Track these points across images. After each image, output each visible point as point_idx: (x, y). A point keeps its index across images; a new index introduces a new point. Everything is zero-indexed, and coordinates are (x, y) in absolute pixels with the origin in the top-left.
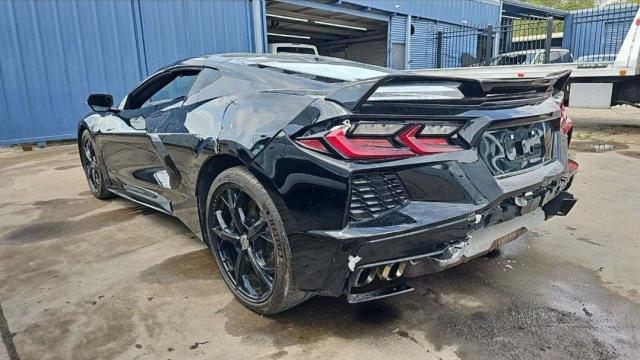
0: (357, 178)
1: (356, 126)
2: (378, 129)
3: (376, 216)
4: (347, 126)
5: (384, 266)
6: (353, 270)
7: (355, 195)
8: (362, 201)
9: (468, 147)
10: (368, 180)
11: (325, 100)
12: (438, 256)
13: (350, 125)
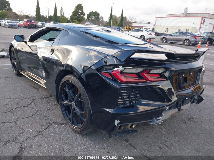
0: (122, 90)
1: (125, 69)
2: (133, 70)
3: (128, 105)
4: (121, 68)
5: (128, 124)
6: (116, 125)
7: (120, 96)
8: (123, 99)
9: (167, 80)
10: (126, 91)
11: (112, 56)
12: (150, 122)
13: (122, 68)
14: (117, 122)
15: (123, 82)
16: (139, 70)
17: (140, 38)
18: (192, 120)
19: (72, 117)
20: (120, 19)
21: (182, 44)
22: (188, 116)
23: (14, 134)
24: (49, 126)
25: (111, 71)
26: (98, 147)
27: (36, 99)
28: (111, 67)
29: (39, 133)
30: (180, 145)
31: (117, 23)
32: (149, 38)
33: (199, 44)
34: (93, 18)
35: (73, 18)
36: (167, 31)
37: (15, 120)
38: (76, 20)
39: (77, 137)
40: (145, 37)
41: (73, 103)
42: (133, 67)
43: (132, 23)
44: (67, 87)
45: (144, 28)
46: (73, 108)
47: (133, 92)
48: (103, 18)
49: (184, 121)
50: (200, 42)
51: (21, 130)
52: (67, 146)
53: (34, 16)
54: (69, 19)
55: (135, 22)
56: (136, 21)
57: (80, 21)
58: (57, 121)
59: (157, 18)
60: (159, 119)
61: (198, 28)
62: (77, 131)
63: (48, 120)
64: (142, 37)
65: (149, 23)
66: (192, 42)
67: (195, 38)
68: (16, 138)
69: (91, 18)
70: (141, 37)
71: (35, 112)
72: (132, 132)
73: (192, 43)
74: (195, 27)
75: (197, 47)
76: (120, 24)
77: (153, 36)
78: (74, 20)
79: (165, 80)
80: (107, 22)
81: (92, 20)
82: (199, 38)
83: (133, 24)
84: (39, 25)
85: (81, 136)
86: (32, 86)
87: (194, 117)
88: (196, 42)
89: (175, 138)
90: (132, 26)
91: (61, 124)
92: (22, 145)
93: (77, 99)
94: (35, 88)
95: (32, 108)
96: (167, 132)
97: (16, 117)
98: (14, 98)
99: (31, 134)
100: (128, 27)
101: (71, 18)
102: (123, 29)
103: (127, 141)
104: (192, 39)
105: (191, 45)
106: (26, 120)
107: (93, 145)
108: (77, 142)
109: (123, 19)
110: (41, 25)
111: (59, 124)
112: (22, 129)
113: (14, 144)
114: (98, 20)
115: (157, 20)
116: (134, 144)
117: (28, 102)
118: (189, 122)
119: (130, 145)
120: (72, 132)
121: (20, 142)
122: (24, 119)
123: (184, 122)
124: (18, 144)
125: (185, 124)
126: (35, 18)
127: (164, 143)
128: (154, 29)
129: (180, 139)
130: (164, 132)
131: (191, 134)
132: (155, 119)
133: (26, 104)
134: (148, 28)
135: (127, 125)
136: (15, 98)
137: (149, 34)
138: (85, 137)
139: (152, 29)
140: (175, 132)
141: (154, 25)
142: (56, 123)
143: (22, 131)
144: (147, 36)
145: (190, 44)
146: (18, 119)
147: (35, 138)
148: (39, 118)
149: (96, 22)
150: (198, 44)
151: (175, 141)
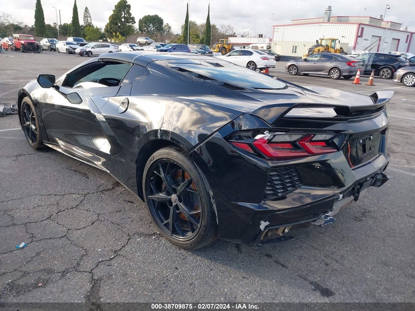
0: (272, 171)
1: (274, 136)
2: (286, 138)
3: (280, 195)
4: (267, 135)
5: (279, 228)
6: (263, 230)
7: (269, 182)
8: (273, 186)
9: (338, 150)
10: (278, 172)
11: (251, 114)
12: (314, 221)
13: (269, 135)
14: (263, 225)
15: (272, 158)
16: (295, 137)
17: (248, 67)
18: (368, 215)
19: (173, 222)
20: (204, 29)
21: (326, 76)
22: (360, 209)
23: (72, 257)
24: (129, 239)
25: (252, 140)
26: (223, 269)
27: (89, 193)
28: (250, 134)
29: (115, 253)
30: (357, 258)
31: (198, 37)
32: (264, 67)
33: (357, 77)
34: (152, 28)
35: (110, 29)
36: (295, 52)
37: (65, 234)
38: (118, 34)
39: (183, 255)
40: (256, 65)
41: (174, 197)
42: (287, 131)
43: (227, 37)
44: (161, 169)
45: (251, 46)
46: (174, 205)
47: (288, 174)
48: (170, 28)
49: (356, 217)
50: (358, 73)
51: (81, 251)
52: (171, 272)
53: (31, 26)
54: (103, 31)
55: (234, 36)
56: (235, 33)
57: (125, 34)
58: (141, 230)
59: (276, 28)
60: (329, 216)
61: (352, 44)
62: (184, 244)
63: (123, 230)
64: (251, 65)
65: (261, 36)
66: (344, 72)
67: (349, 65)
68: (78, 264)
69: (147, 29)
70: (249, 65)
71: (95, 217)
72: (285, 240)
73: (343, 74)
74: (347, 42)
75: (352, 82)
76: (205, 40)
77: (272, 62)
78: (114, 34)
79: (336, 150)
80: (177, 35)
81: (148, 31)
82: (356, 64)
83: (230, 39)
84: (45, 45)
85: (190, 253)
86: (73, 169)
87: (370, 209)
88: (350, 72)
89: (346, 247)
90: (229, 42)
91: (150, 235)
92: (93, 276)
93: (185, 189)
94: (79, 172)
95: (87, 211)
96: (332, 238)
97: (65, 228)
98: (48, 194)
99: (102, 256)
100: (220, 45)
101: (107, 30)
102: (211, 50)
103: (269, 256)
104: (344, 67)
105: (342, 77)
106: (84, 231)
107: (214, 266)
108: (186, 263)
109: (210, 29)
110: (48, 44)
111: (146, 235)
112: (83, 248)
113: (79, 275)
114: (161, 33)
115: (275, 30)
116: (281, 260)
117: (75, 199)
118: (363, 218)
119: (277, 263)
120: (173, 248)
121: (87, 271)
122: (80, 231)
123: (356, 219)
124: (86, 273)
125: (357, 222)
126: (32, 29)
127: (331, 256)
128: (270, 47)
129: (355, 247)
130: (327, 239)
131: (371, 238)
132: (323, 216)
133: (74, 204)
134: (259, 46)
135: (277, 229)
136: (50, 193)
137: (265, 59)
138: (198, 255)
139: (267, 49)
140: (344, 237)
141: (271, 40)
142: (140, 235)
143: (83, 252)
144: (261, 64)
145: (340, 75)
146: (70, 232)
147: (112, 262)
148: (107, 228)
149: (157, 36)
150: (355, 75)
151: (347, 251)
